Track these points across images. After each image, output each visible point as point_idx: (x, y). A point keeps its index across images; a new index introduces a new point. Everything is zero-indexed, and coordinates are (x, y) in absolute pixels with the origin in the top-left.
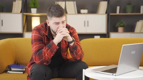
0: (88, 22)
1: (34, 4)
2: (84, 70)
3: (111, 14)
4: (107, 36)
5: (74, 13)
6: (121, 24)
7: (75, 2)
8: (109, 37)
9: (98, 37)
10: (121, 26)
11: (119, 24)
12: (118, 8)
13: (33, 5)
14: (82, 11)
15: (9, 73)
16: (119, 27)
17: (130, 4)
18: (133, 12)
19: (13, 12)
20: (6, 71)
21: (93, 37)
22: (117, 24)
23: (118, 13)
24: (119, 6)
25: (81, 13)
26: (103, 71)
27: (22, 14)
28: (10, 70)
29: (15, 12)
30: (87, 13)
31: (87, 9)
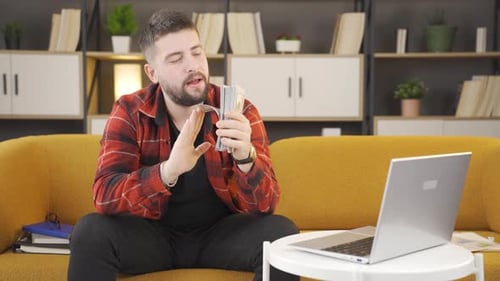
0: (301, 80)
1: (123, 22)
2: (266, 244)
3: (378, 55)
4: (365, 127)
5: (254, 51)
6: (412, 88)
7: (258, 15)
8: (370, 132)
9: (336, 132)
10: (411, 97)
11: (406, 92)
12: (402, 35)
13: (117, 26)
14: (283, 45)
15: (23, 252)
16: (404, 98)
17: (440, 22)
18: (450, 50)
19: (51, 48)
20: (14, 247)
21: (319, 133)
22: (398, 90)
23: (401, 51)
24: (402, 28)
25: (279, 53)
26: (328, 250)
27: (81, 53)
28: (29, 243)
29: (58, 49)
30: (297, 53)
31: (298, 38)
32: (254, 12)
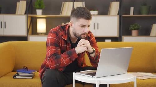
0: (98, 24)
1: (40, 5)
3: (124, 16)
4: (119, 39)
6: (135, 26)
7: (84, 3)
8: (121, 40)
9: (110, 41)
10: (135, 29)
11: (133, 28)
12: (132, 9)
13: (38, 6)
15: (17, 78)
16: (133, 30)
17: (145, 5)
18: (148, 14)
19: (16, 14)
21: (104, 41)
22: (130, 27)
23: (132, 14)
24: (132, 6)
26: (86, 74)
27: (26, 15)
28: (18, 75)
29: (19, 13)
30: (97, 15)
31: (97, 10)
32: (82, 1)
